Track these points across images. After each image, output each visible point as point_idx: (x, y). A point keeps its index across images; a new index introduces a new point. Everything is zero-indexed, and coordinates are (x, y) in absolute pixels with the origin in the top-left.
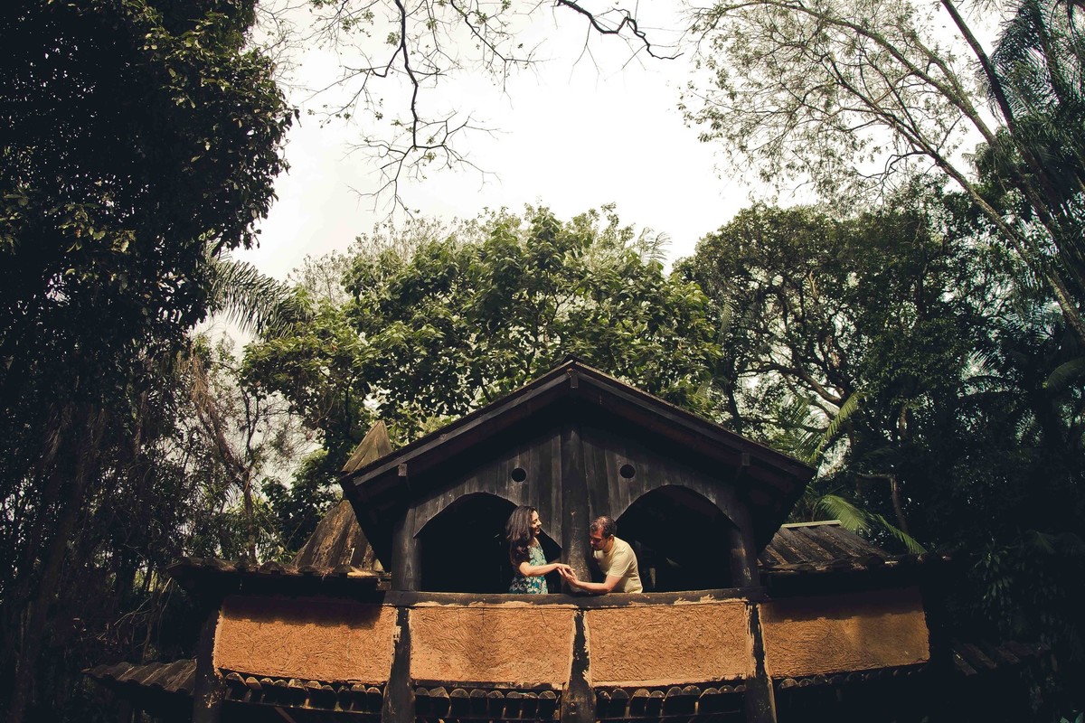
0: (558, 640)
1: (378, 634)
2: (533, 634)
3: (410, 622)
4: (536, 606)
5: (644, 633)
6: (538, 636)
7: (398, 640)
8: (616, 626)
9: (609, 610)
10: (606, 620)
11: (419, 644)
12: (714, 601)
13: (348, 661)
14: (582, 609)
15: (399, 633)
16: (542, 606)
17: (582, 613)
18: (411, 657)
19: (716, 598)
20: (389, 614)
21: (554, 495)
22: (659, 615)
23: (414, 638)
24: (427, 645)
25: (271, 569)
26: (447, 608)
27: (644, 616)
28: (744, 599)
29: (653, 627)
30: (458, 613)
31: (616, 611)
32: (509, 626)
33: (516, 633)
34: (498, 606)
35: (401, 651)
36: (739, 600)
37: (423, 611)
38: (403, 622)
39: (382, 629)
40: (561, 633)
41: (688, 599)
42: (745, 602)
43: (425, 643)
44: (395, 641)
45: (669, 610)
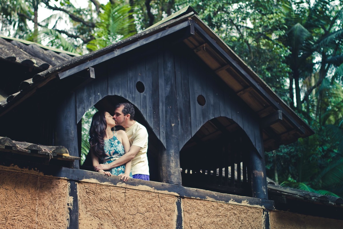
0: (167, 218)
1: (57, 202)
2: (154, 211)
3: (78, 193)
4: (156, 191)
5: (213, 219)
6: (156, 213)
7: (71, 207)
8: (198, 213)
9: (195, 200)
10: (193, 207)
11: (84, 212)
12: (249, 205)
13: (37, 223)
14: (181, 197)
15: (72, 202)
16: (159, 191)
17: (180, 200)
18: (80, 221)
19: (250, 203)
20: (64, 186)
21: (160, 107)
22: (221, 209)
23: (81, 207)
24: (89, 213)
25: (6, 144)
26: (103, 185)
27: (213, 207)
28: (263, 207)
29: (217, 216)
30: (110, 190)
31: (199, 202)
32: (140, 204)
33: (144, 209)
34: (134, 187)
35: (74, 218)
36: (260, 207)
37: (87, 186)
38: (73, 193)
39: (60, 197)
40: (168, 213)
41: (236, 201)
42: (264, 209)
43: (89, 211)
44: (69, 209)
45: (226, 206)
